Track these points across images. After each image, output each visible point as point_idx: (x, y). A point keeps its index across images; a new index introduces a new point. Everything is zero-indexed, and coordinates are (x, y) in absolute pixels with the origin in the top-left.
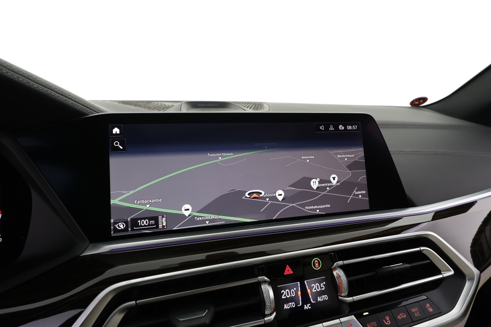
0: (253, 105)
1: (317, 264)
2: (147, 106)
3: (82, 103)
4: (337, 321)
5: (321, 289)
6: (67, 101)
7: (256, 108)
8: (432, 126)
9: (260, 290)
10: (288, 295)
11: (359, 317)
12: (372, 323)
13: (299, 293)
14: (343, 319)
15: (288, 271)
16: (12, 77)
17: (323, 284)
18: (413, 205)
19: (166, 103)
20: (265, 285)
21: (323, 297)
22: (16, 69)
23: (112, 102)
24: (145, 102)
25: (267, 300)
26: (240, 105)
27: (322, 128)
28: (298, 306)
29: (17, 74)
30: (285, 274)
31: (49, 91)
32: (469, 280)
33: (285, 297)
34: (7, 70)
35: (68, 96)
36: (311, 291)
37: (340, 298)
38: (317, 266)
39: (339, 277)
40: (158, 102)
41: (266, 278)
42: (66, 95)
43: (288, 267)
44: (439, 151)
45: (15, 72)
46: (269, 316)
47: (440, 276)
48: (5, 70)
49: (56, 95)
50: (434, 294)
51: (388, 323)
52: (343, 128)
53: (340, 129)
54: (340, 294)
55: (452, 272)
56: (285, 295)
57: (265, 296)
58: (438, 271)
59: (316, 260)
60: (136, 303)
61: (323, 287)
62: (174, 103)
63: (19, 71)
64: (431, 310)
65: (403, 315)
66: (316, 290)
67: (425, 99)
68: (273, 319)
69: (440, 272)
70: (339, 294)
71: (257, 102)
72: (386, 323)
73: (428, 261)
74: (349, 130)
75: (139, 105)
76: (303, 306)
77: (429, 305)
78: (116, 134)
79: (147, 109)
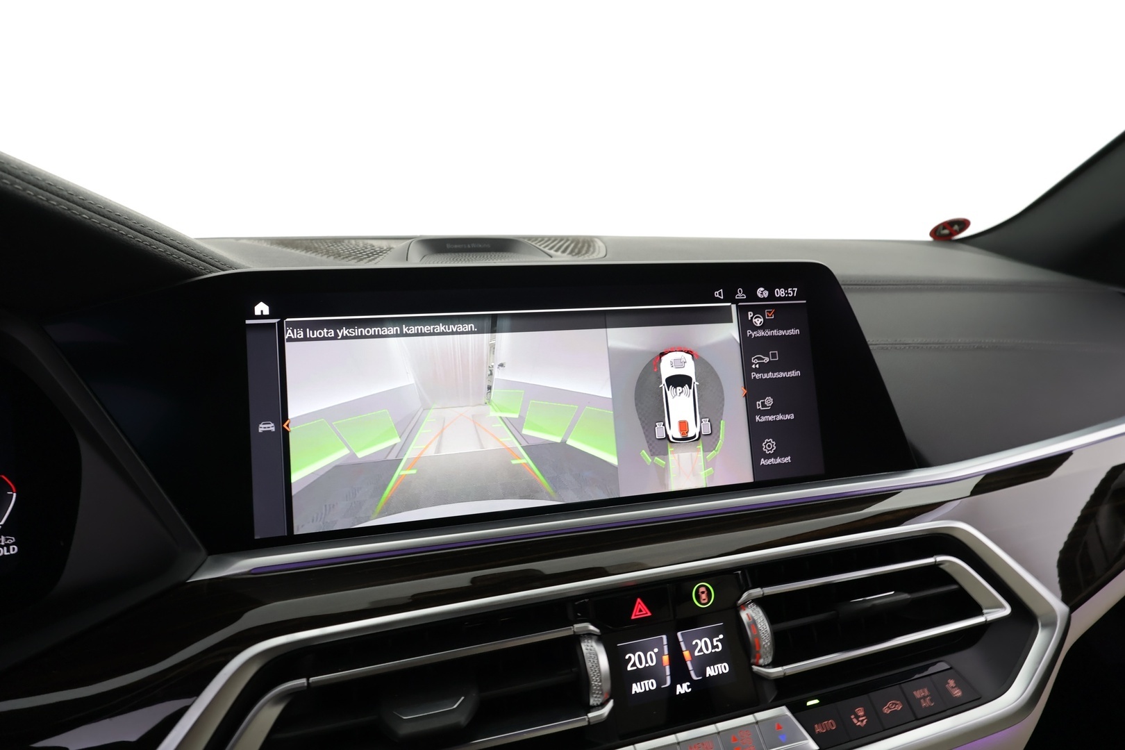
0: (572, 242)
1: (704, 596)
2: (332, 250)
3: (188, 249)
4: (748, 719)
5: (714, 650)
6: (154, 245)
7: (576, 251)
9: (579, 653)
10: (641, 664)
11: (798, 709)
12: (826, 722)
13: (666, 658)
14: (762, 715)
15: (641, 610)
16: (34, 198)
17: (718, 639)
19: (375, 243)
20: (590, 641)
21: (718, 667)
22: (44, 180)
23: (256, 243)
24: (328, 241)
25: (594, 675)
26: (540, 245)
27: (720, 294)
28: (663, 687)
30: (633, 617)
31: (116, 226)
32: (1044, 626)
33: (635, 668)
34: (25, 183)
35: (155, 234)
36: (692, 654)
37: (755, 668)
38: (704, 600)
39: (754, 623)
40: (358, 241)
41: (592, 628)
42: (153, 232)
43: (639, 603)
44: (987, 341)
46: (599, 710)
47: (980, 620)
48: (19, 184)
49: (129, 233)
50: (966, 660)
51: (862, 721)
52: (766, 294)
53: (759, 295)
54: (755, 661)
55: (1007, 611)
56: (634, 664)
57: (589, 665)
58: (975, 608)
59: (702, 586)
60: (308, 683)
61: (717, 644)
62: (393, 241)
63: (49, 184)
64: (957, 693)
65: (895, 704)
66: (704, 652)
67: (964, 224)
68: (606, 714)
69: (980, 609)
70: (752, 661)
71: (581, 236)
72: (855, 721)
73: (954, 587)
74: (780, 299)
75: (315, 248)
76: (673, 687)
77: (955, 682)
78: (262, 317)
79: (332, 258)
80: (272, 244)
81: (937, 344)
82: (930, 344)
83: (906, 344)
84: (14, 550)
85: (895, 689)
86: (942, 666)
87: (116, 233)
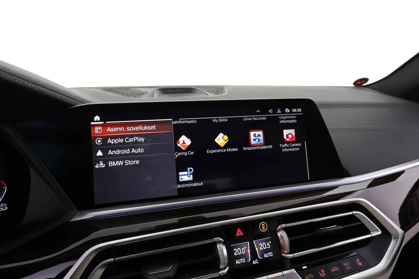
0: (216, 88)
1: (263, 227)
3: (69, 96)
4: (280, 274)
5: (267, 248)
7: (217, 92)
8: (370, 105)
9: (216, 249)
10: (239, 253)
11: (299, 270)
12: (309, 275)
13: (249, 251)
14: (285, 272)
15: (239, 233)
17: (269, 243)
18: (349, 175)
19: (141, 89)
20: (220, 244)
21: (268, 254)
22: (13, 72)
24: (124, 89)
25: (222, 257)
27: (271, 111)
28: (248, 261)
29: (14, 76)
30: (237, 235)
31: (41, 89)
32: (394, 238)
33: (237, 254)
34: (6, 74)
35: (57, 91)
36: (259, 249)
37: (283, 254)
39: (283, 237)
40: (135, 89)
41: (221, 239)
43: (239, 230)
44: (374, 127)
45: (12, 75)
46: (223, 270)
47: (369, 236)
48: (4, 74)
50: (364, 251)
51: (323, 275)
52: (289, 111)
53: (286, 111)
55: (380, 232)
56: (237, 253)
57: (220, 253)
58: (368, 232)
59: (263, 223)
60: (114, 260)
61: (269, 245)
62: (148, 88)
63: (16, 74)
64: (360, 264)
65: (336, 268)
66: (263, 248)
67: (366, 80)
68: (226, 272)
69: (370, 232)
70: (282, 252)
72: (321, 275)
73: (360, 223)
74: (294, 113)
75: (119, 92)
76: (251, 261)
77: (359, 260)
78: (97, 121)
79: (125, 96)
80: (103, 90)
81: (355, 128)
82: (352, 128)
83: (343, 129)
84: (6, 208)
85: (336, 262)
86: (355, 253)
87: (41, 91)
